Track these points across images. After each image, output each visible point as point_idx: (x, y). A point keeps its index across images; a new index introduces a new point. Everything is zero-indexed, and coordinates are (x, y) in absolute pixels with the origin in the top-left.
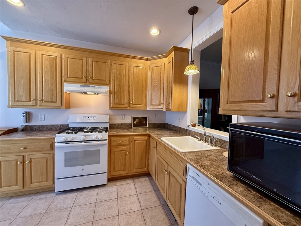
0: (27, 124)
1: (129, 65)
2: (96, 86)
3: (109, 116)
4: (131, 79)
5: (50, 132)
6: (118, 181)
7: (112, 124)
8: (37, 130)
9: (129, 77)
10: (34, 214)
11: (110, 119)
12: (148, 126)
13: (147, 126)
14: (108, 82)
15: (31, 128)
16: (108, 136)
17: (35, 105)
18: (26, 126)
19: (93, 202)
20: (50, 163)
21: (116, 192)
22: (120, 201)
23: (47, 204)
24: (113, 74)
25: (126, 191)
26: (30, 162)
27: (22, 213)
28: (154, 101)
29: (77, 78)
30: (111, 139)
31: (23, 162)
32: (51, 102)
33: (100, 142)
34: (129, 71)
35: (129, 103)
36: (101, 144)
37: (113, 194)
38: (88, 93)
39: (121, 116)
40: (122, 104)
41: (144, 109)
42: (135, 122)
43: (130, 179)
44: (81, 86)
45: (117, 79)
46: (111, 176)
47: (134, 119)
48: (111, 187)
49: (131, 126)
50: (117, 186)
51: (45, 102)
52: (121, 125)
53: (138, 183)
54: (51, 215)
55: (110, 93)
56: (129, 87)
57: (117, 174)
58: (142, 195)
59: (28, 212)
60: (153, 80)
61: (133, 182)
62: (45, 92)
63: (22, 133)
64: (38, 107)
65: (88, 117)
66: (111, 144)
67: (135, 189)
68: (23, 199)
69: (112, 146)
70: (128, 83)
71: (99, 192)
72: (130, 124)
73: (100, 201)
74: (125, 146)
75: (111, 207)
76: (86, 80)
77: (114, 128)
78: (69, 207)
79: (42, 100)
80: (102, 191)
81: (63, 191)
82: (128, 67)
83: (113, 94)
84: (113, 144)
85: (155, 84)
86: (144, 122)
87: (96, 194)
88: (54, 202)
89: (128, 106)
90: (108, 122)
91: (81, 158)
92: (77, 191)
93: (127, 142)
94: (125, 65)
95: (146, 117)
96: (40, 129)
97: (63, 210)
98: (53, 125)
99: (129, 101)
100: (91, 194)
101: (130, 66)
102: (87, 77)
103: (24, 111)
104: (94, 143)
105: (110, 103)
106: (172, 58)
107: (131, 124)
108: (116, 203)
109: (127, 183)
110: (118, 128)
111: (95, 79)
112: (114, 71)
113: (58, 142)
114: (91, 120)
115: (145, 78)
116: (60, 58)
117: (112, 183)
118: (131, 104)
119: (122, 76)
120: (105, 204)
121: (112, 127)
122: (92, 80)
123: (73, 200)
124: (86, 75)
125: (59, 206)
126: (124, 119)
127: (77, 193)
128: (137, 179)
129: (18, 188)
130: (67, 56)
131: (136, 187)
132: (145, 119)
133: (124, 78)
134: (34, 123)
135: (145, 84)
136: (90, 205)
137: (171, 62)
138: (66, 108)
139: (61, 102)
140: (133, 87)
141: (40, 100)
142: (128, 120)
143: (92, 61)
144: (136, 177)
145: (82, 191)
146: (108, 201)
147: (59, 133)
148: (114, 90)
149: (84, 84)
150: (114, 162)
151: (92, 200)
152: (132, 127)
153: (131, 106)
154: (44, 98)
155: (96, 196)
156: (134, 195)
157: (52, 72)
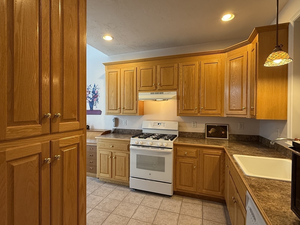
0: (115, 128)
1: (199, 63)
2: (164, 93)
3: (178, 123)
4: (202, 80)
5: (129, 135)
6: (185, 197)
7: (181, 132)
8: (122, 133)
9: (200, 78)
10: (116, 199)
11: (179, 126)
12: (229, 138)
13: (227, 138)
14: (175, 87)
15: (118, 131)
16: (174, 144)
17: (119, 112)
18: (115, 129)
19: (156, 208)
20: (127, 162)
21: (180, 208)
22: (182, 218)
23: (124, 195)
24: (181, 77)
25: (191, 211)
26: (115, 158)
27: (109, 196)
28: (234, 105)
29: (148, 86)
30: (176, 149)
31: (112, 157)
32: (129, 110)
33: (165, 150)
34: (199, 70)
35: (199, 108)
36: (165, 152)
37: (176, 208)
38: (157, 100)
39: (192, 124)
40: (191, 110)
41: (220, 115)
42: (210, 132)
43: (199, 200)
44: (151, 94)
45: (185, 82)
46: (177, 189)
47: (209, 127)
48: (176, 200)
49: (205, 136)
50: (182, 201)
51: (125, 110)
52: (192, 134)
53: (207, 207)
54: (125, 204)
55: (178, 98)
56: (199, 89)
57: (183, 189)
58: (208, 222)
59: (112, 196)
60: (232, 78)
61: (201, 204)
62: (126, 102)
63: (113, 134)
64: (121, 114)
65: (158, 124)
66: (176, 154)
67: (201, 212)
68: (111, 186)
69: (178, 156)
70: (198, 85)
71: (164, 201)
72: (203, 133)
73: (162, 209)
74: (192, 159)
75: (171, 219)
76: (155, 87)
77: (184, 137)
78: (137, 204)
79: (124, 108)
80: (166, 201)
81: (136, 190)
82: (198, 67)
83: (181, 99)
84: (179, 154)
85: (234, 81)
86: (223, 132)
87: (161, 202)
88: (128, 196)
89: (198, 112)
90: (177, 130)
91: (155, 165)
92: (146, 194)
93: (194, 155)
94: (195, 65)
95: (227, 126)
96: (123, 132)
97: (132, 205)
98: (132, 130)
99: (199, 105)
100: (156, 200)
101: (200, 65)
102: (156, 84)
103: (115, 117)
104: (160, 150)
105: (178, 109)
106: (255, 44)
107: (205, 133)
108: (177, 217)
109: (194, 203)
110: (188, 137)
111: (164, 86)
112: (182, 73)
113: (132, 145)
114: (160, 126)
115: (221, 75)
116: (136, 71)
117: (178, 198)
118: (202, 109)
119: (190, 77)
120: (166, 214)
121: (182, 135)
122: (161, 86)
123: (141, 200)
124: (155, 82)
125: (131, 200)
126: (195, 126)
127: (145, 195)
128: (208, 202)
129: (108, 177)
130: (141, 68)
131: (204, 211)
132: (225, 128)
133: (193, 80)
134: (120, 127)
135: (220, 83)
136: (153, 209)
137: (255, 50)
138: (140, 115)
139: (136, 110)
140: (204, 88)
141: (123, 108)
142: (201, 129)
143: (161, 68)
144: (207, 200)
145: (149, 194)
146: (169, 212)
147: (133, 137)
148: (181, 95)
149: (154, 91)
150: (180, 175)
151: (156, 206)
152: (206, 138)
153: (202, 112)
154: (125, 107)
155: (160, 204)
156: (199, 219)
157: (130, 84)
